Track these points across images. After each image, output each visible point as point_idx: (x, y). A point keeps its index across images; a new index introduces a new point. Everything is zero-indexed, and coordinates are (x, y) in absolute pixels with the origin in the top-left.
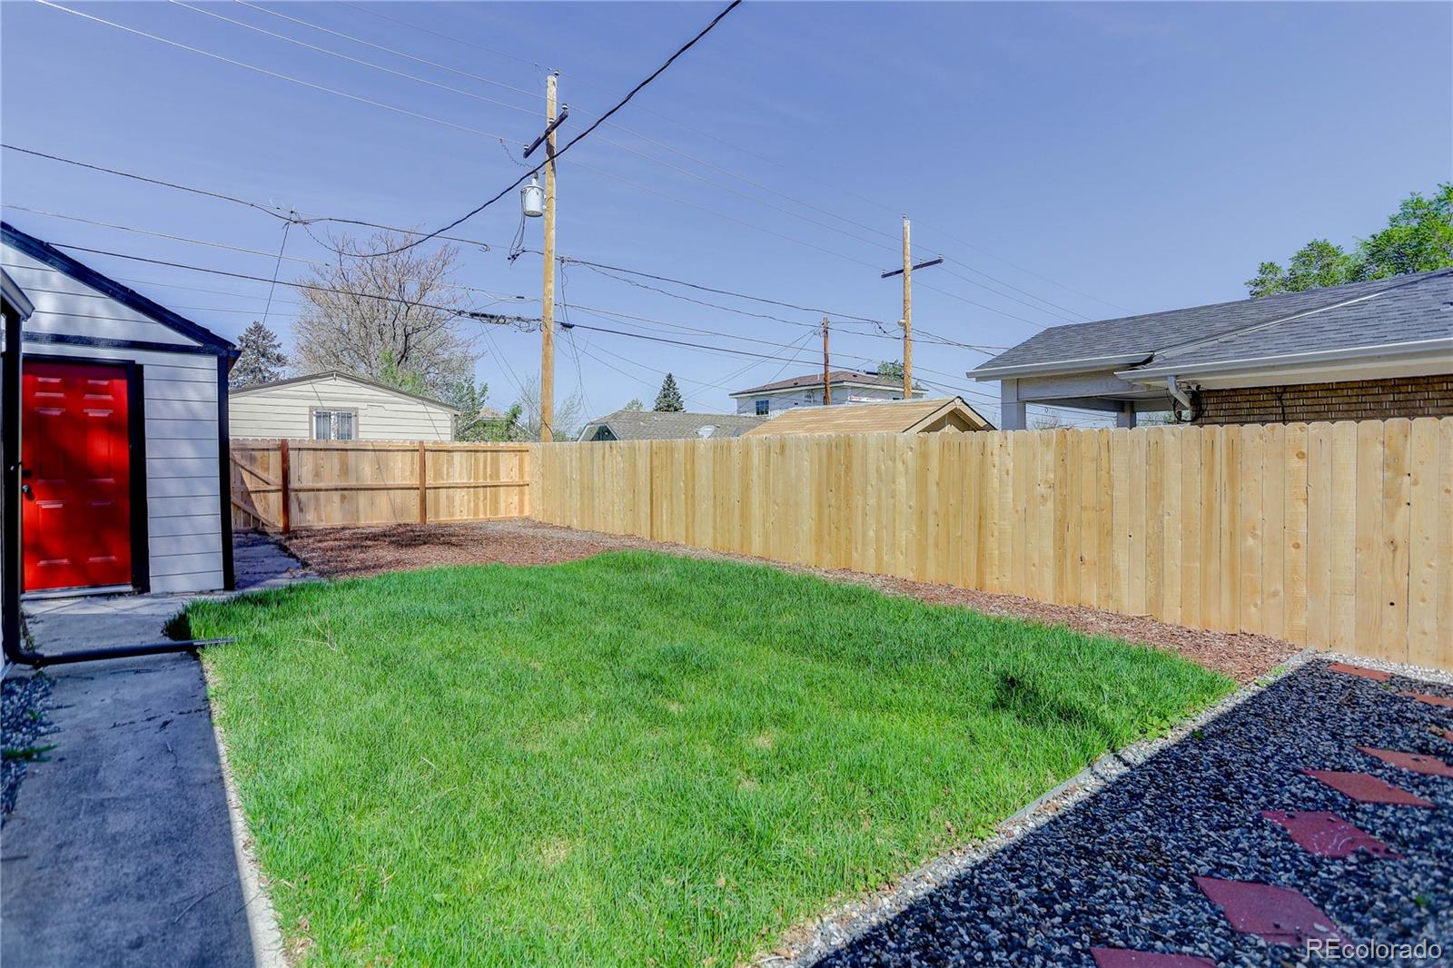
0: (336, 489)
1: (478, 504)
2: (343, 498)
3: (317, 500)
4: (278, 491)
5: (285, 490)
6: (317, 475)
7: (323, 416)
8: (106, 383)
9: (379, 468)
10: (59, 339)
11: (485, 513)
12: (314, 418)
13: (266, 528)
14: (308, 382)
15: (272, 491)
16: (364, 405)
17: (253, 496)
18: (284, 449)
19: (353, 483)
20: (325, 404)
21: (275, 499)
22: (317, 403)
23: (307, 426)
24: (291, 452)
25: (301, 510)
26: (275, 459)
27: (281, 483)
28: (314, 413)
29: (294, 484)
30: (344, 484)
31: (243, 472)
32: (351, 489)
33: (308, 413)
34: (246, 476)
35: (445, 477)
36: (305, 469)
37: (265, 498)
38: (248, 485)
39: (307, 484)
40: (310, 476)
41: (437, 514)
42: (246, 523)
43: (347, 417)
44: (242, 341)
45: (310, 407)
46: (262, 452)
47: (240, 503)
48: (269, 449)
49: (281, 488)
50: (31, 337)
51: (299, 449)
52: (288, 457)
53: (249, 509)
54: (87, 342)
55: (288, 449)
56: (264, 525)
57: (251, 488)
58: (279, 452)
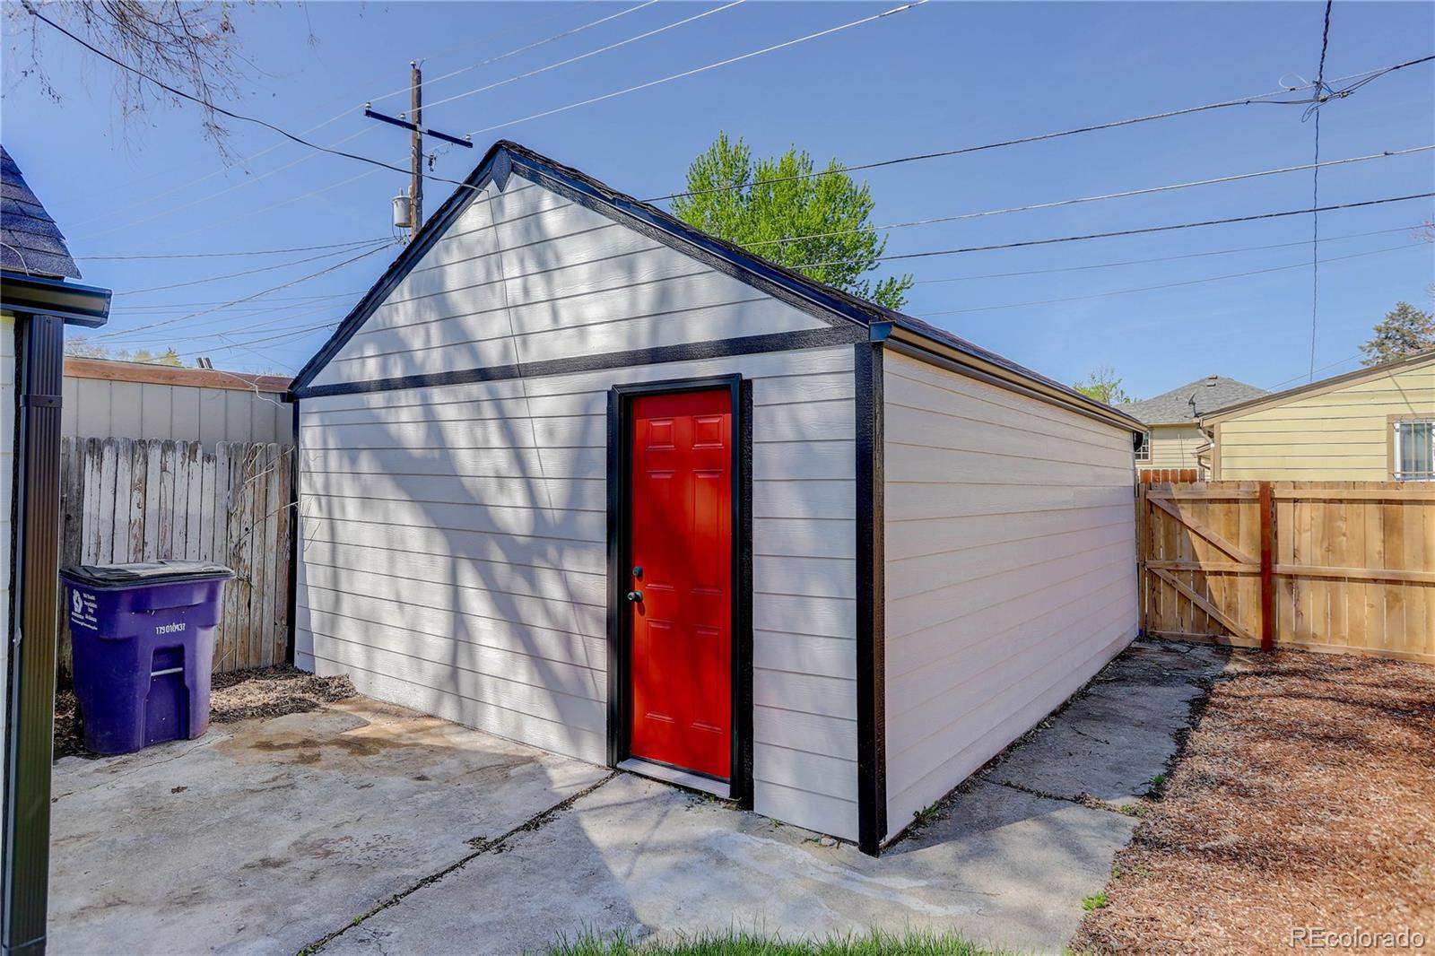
0: (1376, 581)
4: (1253, 574)
5: (1267, 573)
6: (1331, 551)
7: (1416, 430)
8: (716, 421)
10: (656, 356)
13: (1232, 638)
14: (1386, 373)
15: (1243, 574)
17: (1210, 580)
18: (1266, 499)
19: (1410, 572)
20: (1420, 409)
21: (1248, 591)
22: (1404, 410)
23: (1383, 449)
24: (1280, 506)
25: (1298, 612)
26: (1249, 518)
27: (1258, 560)
28: (1397, 426)
29: (1283, 565)
30: (1391, 572)
31: (1194, 538)
33: (1384, 426)
34: (1198, 543)
36: (1304, 537)
37: (1232, 584)
38: (1201, 563)
39: (1310, 565)
40: (1318, 553)
42: (1198, 626)
44: (1380, 331)
45: (1388, 416)
46: (1226, 506)
47: (1189, 590)
48: (1236, 501)
49: (1258, 570)
50: (633, 359)
51: (1296, 501)
52: (1274, 515)
53: (1203, 604)
54: (681, 353)
55: (1274, 500)
56: (1227, 631)
57: (1206, 565)
58: (1257, 506)
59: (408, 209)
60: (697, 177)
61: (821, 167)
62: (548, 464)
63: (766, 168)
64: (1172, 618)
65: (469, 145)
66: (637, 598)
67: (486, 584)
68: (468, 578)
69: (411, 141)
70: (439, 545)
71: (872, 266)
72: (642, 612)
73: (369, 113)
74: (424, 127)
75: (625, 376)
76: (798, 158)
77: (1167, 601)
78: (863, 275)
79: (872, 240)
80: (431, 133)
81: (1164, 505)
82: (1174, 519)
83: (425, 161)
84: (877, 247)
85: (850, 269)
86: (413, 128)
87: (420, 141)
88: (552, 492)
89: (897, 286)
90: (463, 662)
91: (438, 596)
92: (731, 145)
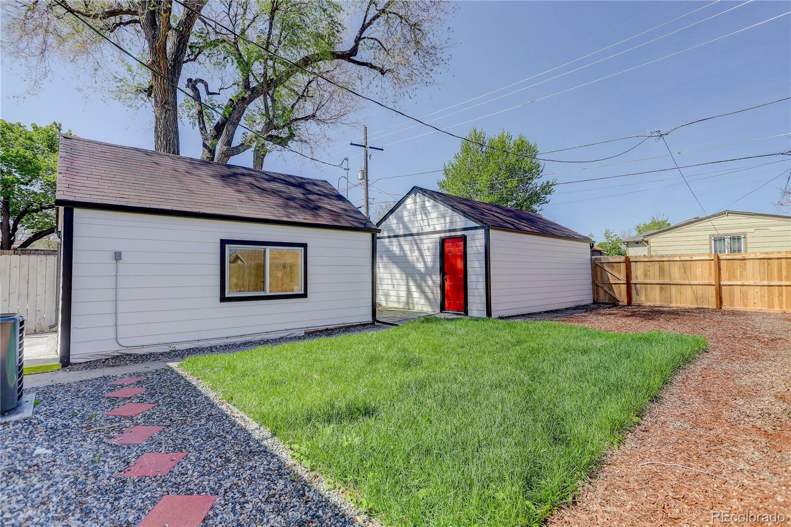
0: (657, 284)
1: (773, 299)
2: (661, 289)
3: (646, 289)
4: (625, 284)
5: (628, 284)
6: (646, 275)
7: (719, 239)
9: (685, 272)
11: (781, 307)
12: (713, 241)
14: (708, 220)
15: (622, 284)
16: (752, 230)
17: (613, 286)
18: (628, 261)
19: (667, 281)
20: (721, 232)
21: (623, 289)
22: (715, 232)
23: (708, 247)
24: (632, 263)
25: (637, 294)
26: (623, 267)
27: (626, 280)
28: (713, 238)
29: (633, 281)
30: (661, 282)
31: (608, 273)
32: (667, 284)
33: (708, 239)
34: (609, 275)
35: (739, 278)
36: (639, 272)
37: (619, 287)
39: (641, 280)
40: (642, 276)
41: (732, 304)
42: (609, 299)
43: (736, 239)
45: (710, 235)
46: (617, 264)
47: (607, 290)
48: (620, 262)
49: (626, 282)
50: (445, 231)
51: (636, 262)
52: (630, 266)
53: (611, 293)
54: (455, 230)
55: (630, 262)
56: (618, 301)
57: (611, 282)
58: (625, 264)
59: (363, 173)
60: (464, 146)
61: (516, 138)
62: (429, 259)
63: (492, 140)
64: (603, 297)
65: (383, 150)
66: (446, 279)
67: (416, 284)
68: (411, 283)
69: (364, 152)
70: (404, 277)
71: (539, 176)
72: (447, 281)
73: (351, 144)
74: (368, 146)
75: (443, 235)
76: (506, 135)
77: (601, 292)
78: (535, 181)
79: (539, 166)
80: (370, 147)
81: (600, 264)
82: (602, 268)
83: (368, 157)
84: (541, 169)
85: (529, 179)
86: (365, 147)
87: (367, 151)
88: (430, 264)
89: (550, 184)
90: (410, 301)
91: (404, 288)
92: (478, 132)
